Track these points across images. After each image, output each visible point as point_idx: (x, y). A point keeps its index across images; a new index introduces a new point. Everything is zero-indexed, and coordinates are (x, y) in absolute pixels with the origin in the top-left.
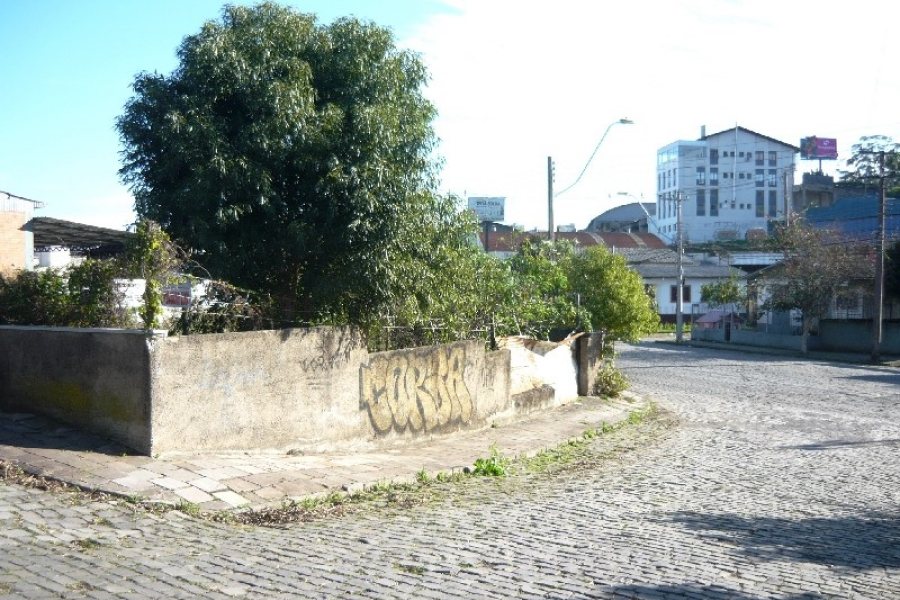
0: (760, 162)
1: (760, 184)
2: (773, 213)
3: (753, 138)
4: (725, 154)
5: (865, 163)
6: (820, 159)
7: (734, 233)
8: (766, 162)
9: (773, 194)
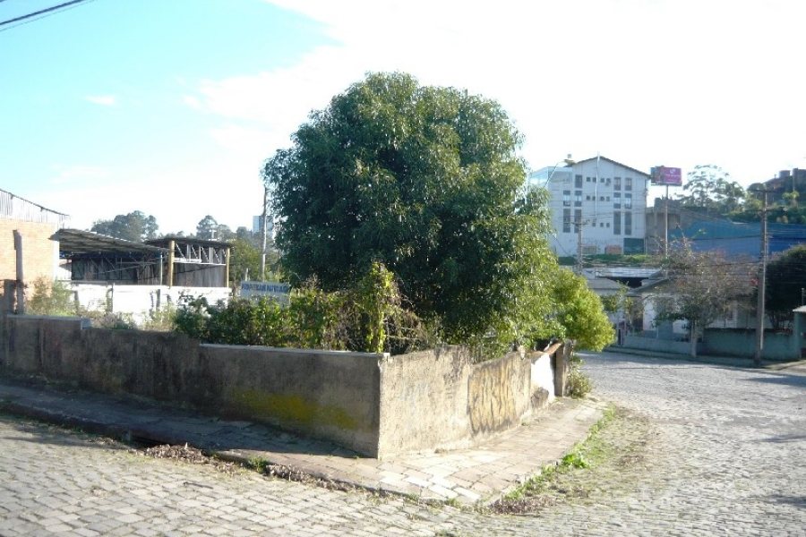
0: (618, 187)
1: (617, 206)
2: (628, 231)
3: (612, 166)
4: (588, 179)
5: (699, 189)
6: (668, 185)
7: (594, 248)
8: (623, 188)
9: (628, 215)
